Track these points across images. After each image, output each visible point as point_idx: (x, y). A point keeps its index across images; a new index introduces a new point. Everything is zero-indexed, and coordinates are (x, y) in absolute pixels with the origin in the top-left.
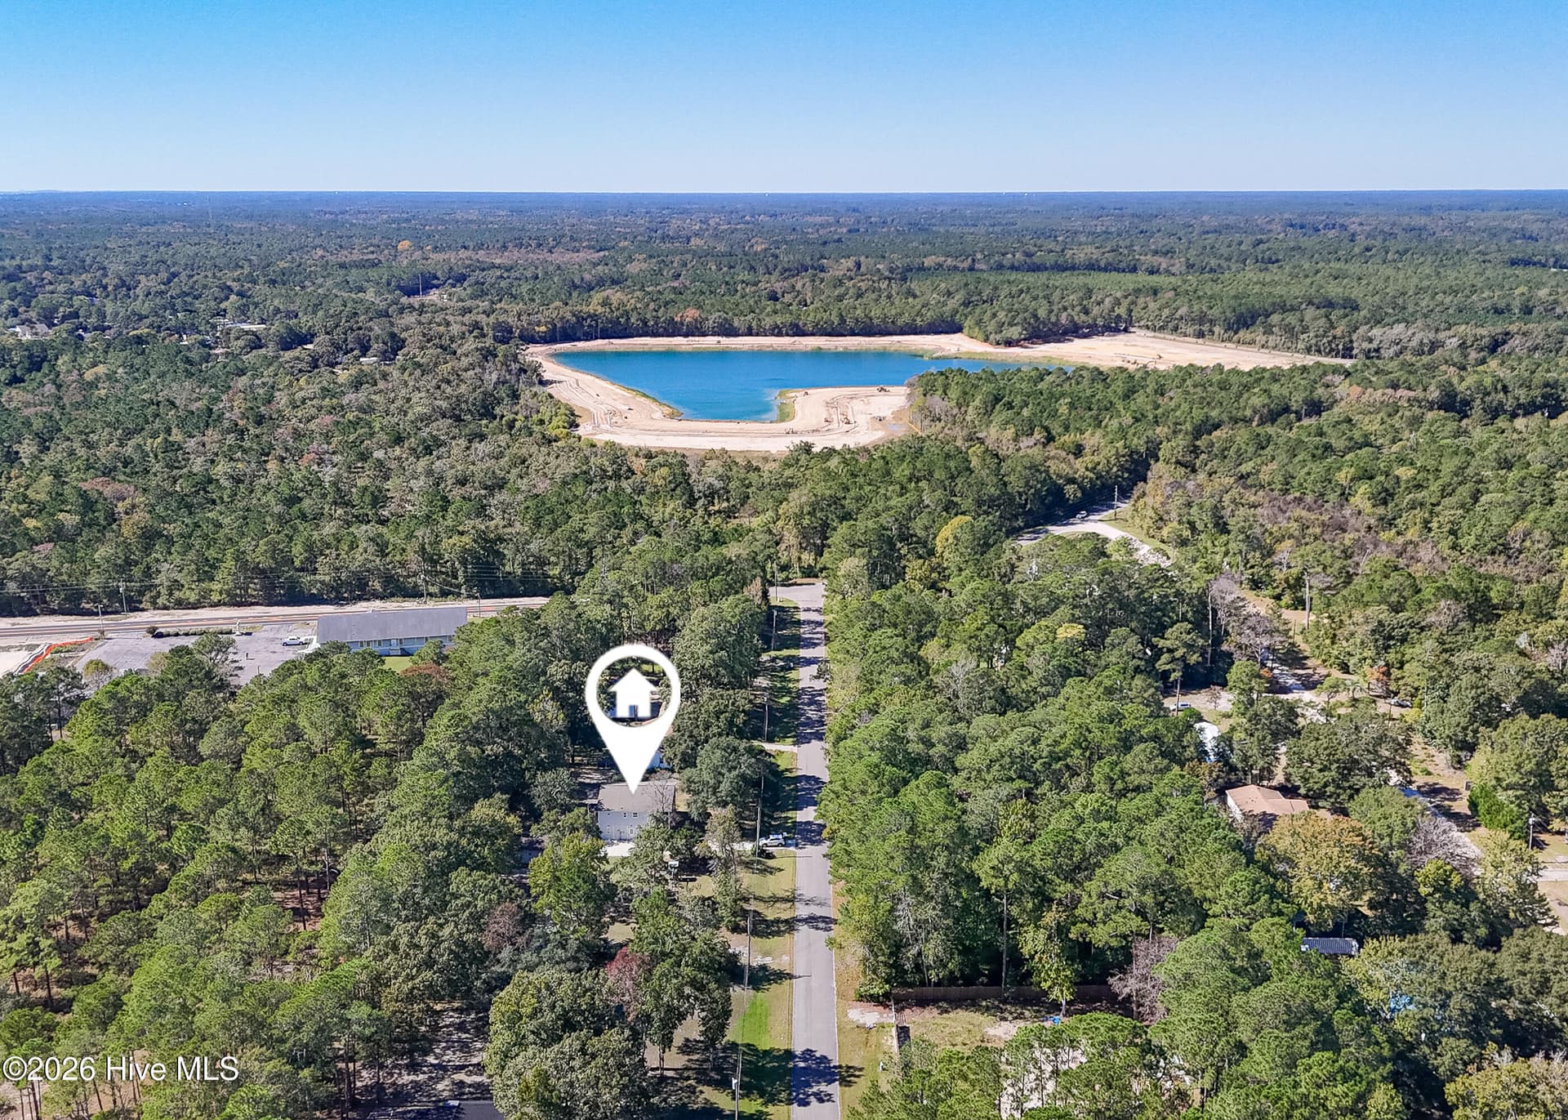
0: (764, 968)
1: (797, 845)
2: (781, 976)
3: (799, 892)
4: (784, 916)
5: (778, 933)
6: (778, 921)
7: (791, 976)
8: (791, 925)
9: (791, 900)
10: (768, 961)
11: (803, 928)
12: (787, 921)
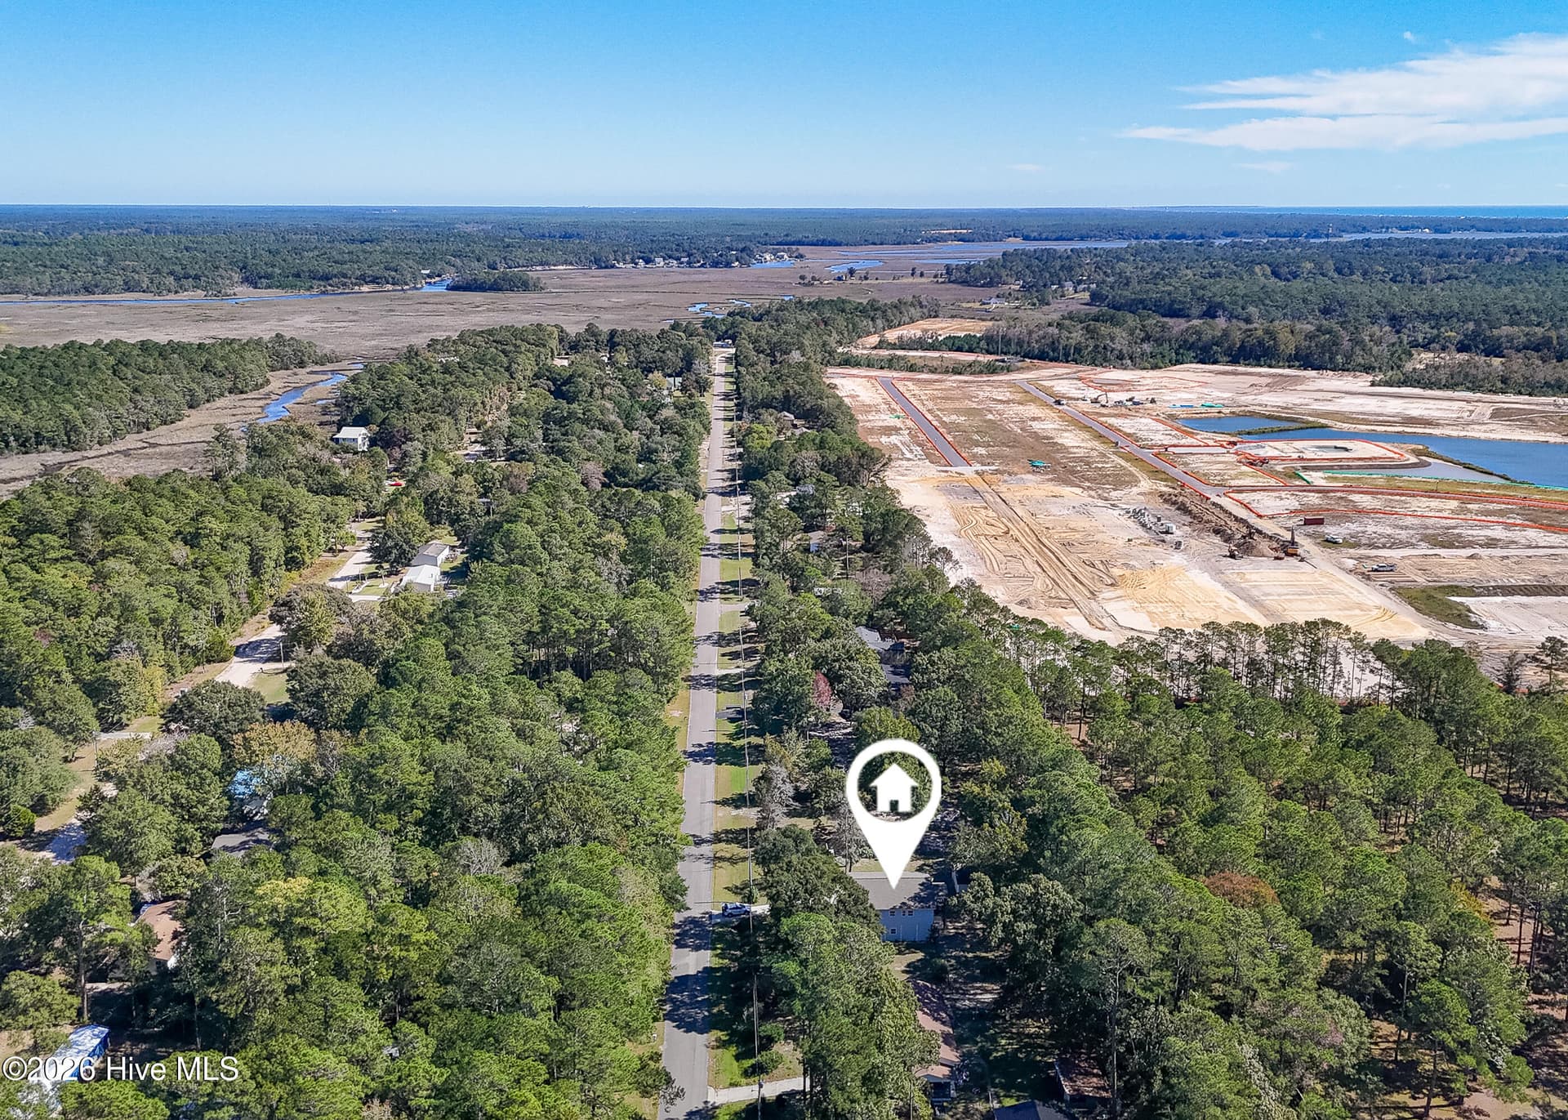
0: (737, 807)
1: (711, 916)
2: (724, 803)
3: (709, 866)
4: (723, 845)
5: (727, 832)
6: (728, 842)
7: (716, 802)
8: (717, 838)
9: (717, 859)
10: (734, 812)
11: (706, 835)
12: (720, 841)
